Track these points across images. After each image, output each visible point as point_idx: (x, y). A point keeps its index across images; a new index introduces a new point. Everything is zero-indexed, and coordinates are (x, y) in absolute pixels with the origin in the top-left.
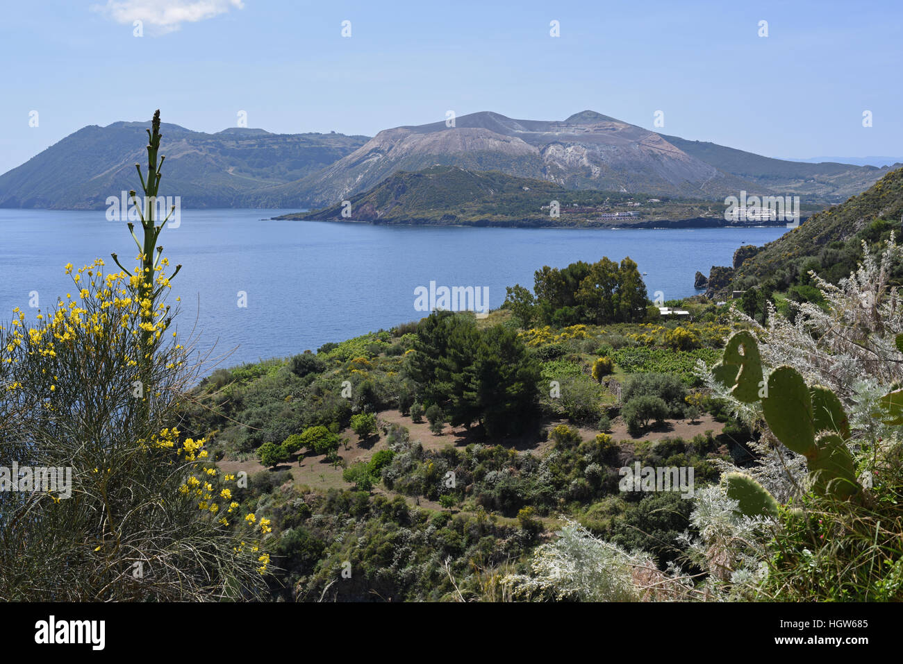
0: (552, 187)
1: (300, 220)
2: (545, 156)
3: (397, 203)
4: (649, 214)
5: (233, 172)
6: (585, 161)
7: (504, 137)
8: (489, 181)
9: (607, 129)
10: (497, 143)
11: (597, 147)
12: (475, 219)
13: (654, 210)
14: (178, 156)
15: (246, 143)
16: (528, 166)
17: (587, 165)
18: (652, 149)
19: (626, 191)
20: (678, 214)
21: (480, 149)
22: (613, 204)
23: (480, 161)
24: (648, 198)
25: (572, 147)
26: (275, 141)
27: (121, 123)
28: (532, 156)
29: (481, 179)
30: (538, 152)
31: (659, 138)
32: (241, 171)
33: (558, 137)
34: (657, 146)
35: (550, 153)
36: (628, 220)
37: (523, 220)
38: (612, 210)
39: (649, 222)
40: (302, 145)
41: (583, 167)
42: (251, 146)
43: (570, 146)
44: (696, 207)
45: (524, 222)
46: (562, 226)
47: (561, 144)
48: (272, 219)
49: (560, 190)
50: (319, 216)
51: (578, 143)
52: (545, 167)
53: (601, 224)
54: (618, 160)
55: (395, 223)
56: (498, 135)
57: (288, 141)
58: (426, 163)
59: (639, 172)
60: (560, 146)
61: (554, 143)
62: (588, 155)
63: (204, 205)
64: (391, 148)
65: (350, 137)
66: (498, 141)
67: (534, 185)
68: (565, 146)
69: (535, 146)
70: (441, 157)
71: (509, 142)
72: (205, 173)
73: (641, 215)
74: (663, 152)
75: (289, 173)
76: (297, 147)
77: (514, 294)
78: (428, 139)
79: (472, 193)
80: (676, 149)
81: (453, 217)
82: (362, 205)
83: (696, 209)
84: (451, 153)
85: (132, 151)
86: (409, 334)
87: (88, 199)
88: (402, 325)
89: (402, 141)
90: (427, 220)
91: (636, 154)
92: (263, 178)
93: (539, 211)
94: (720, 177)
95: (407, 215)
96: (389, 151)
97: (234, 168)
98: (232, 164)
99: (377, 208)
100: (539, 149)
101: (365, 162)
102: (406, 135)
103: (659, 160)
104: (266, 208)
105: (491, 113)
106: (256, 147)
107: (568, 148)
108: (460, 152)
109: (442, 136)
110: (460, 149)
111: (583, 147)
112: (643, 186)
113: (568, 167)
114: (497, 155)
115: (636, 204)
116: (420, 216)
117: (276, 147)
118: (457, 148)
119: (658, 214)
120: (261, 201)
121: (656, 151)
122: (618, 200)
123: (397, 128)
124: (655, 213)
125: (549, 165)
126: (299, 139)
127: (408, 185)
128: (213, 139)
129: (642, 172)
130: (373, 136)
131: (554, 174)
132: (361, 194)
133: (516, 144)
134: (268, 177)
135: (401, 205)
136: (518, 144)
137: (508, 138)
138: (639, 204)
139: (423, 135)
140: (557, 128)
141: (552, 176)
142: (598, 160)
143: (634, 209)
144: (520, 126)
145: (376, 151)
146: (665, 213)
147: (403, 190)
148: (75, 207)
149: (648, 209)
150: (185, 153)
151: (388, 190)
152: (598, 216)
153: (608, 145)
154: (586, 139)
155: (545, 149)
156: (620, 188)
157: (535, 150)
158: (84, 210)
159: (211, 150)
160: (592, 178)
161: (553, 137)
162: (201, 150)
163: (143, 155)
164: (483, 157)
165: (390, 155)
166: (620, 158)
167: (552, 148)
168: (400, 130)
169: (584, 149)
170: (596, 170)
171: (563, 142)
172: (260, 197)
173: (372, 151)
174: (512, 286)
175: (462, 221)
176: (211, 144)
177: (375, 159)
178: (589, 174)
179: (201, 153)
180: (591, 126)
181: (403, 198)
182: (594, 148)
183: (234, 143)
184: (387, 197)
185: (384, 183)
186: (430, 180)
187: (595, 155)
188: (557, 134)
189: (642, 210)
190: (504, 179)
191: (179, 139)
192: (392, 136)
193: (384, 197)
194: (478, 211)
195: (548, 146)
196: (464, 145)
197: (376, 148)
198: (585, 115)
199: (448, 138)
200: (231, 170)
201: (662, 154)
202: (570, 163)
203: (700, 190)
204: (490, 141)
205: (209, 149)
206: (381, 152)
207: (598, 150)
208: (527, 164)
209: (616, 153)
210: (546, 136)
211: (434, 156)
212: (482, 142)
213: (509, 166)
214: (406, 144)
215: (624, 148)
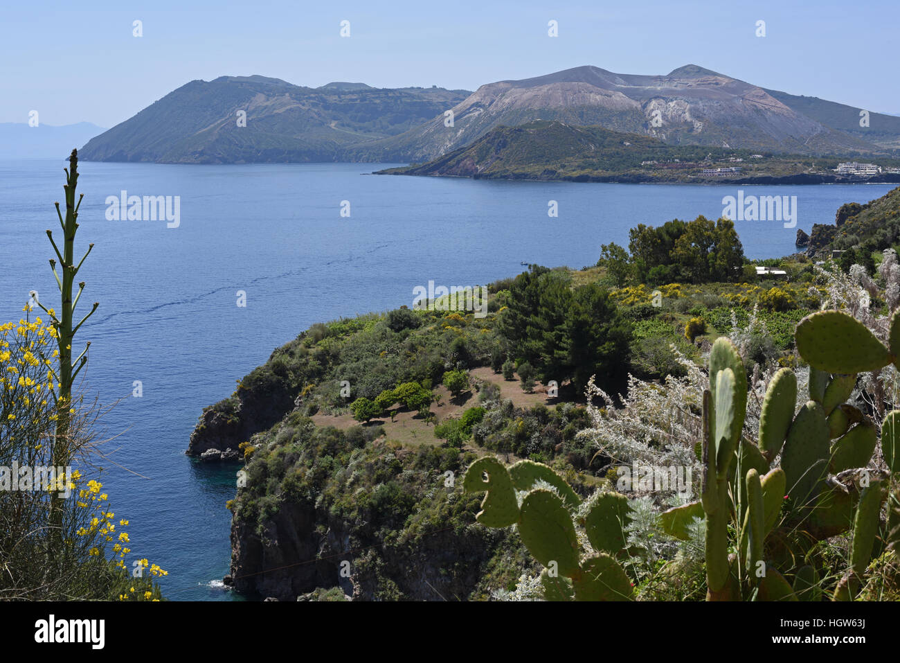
0: (653, 142)
1: (402, 174)
2: (647, 110)
3: (499, 158)
4: (751, 170)
5: (335, 126)
6: (687, 116)
7: (603, 91)
8: (590, 136)
9: (710, 84)
10: (598, 97)
11: (700, 102)
12: (575, 174)
13: (756, 165)
14: (282, 110)
15: (348, 97)
16: (630, 121)
17: (689, 120)
18: (757, 104)
19: (728, 146)
20: (780, 170)
21: (582, 104)
22: (715, 159)
23: (581, 115)
24: (751, 154)
25: (675, 102)
26: (377, 95)
27: (225, 78)
28: (633, 111)
29: (581, 134)
30: (640, 106)
31: (764, 92)
32: (343, 125)
33: (661, 92)
34: (761, 101)
35: (652, 108)
36: (729, 176)
37: (624, 175)
38: (713, 165)
39: (751, 178)
40: (403, 100)
41: (686, 122)
42: (353, 100)
43: (672, 101)
44: (800, 163)
45: (625, 178)
46: (663, 181)
47: (664, 98)
48: (374, 173)
49: (662, 145)
50: (419, 170)
51: (681, 97)
52: (646, 122)
53: (703, 180)
54: (721, 115)
55: (495, 178)
56: (599, 89)
57: (390, 95)
58: (526, 118)
59: (742, 127)
60: (662, 100)
61: (656, 98)
62: (690, 110)
63: (307, 158)
64: (491, 103)
65: (452, 91)
66: (600, 96)
67: (635, 139)
68: (667, 100)
69: (637, 100)
70: (542, 112)
71: (611, 96)
72: (308, 128)
73: (744, 171)
74: (767, 108)
75: (391, 127)
76: (399, 102)
77: (609, 252)
78: (528, 94)
79: (572, 148)
80: (780, 104)
81: (553, 172)
82: (462, 160)
83: (799, 165)
84: (552, 108)
85: (236, 106)
86: (504, 291)
87: (194, 153)
88: (497, 282)
89: (502, 96)
90: (527, 175)
91: (739, 109)
92: (365, 132)
93: (640, 166)
94: (826, 133)
95: (508, 170)
96: (490, 105)
97: (336, 122)
98: (335, 119)
99: (477, 163)
100: (641, 104)
101: (466, 117)
102: (507, 90)
103: (762, 115)
104: (368, 162)
105: (594, 68)
106: (358, 101)
107: (670, 103)
108: (561, 106)
109: (543, 91)
110: (561, 103)
111: (685, 101)
112: (746, 141)
113: (671, 122)
114: (598, 109)
115: (738, 160)
116: (521, 171)
117: (378, 101)
118: (558, 102)
119: (763, 170)
120: (362, 155)
121: (760, 106)
122: (720, 156)
123: (498, 83)
124: (758, 169)
125: (650, 120)
126: (401, 93)
127: (509, 140)
128: (316, 93)
129: (745, 127)
130: (474, 90)
131: (656, 129)
132: (462, 149)
133: (618, 99)
134: (369, 131)
135: (502, 159)
136: (620, 99)
137: (610, 92)
138: (741, 160)
139: (524, 90)
140: (659, 82)
141: (654, 131)
142: (701, 115)
143: (736, 164)
144: (623, 82)
145: (477, 105)
146: (768, 169)
147: (504, 145)
148: (181, 160)
149: (751, 165)
150: (288, 107)
151: (489, 145)
152: (699, 171)
153: (711, 100)
154: (689, 94)
155: (647, 103)
156: (722, 144)
157: (636, 104)
158: (189, 164)
159: (314, 105)
160: (694, 133)
161: (655, 91)
162: (304, 105)
164: (583, 111)
165: (491, 109)
166: (722, 112)
167: (654, 102)
168: (502, 85)
169: (686, 103)
170: (698, 125)
171: (664, 97)
172: (362, 152)
173: (473, 106)
174: (607, 244)
175: (562, 176)
176: (314, 98)
177: (476, 113)
178: (691, 129)
179: (303, 108)
180: (694, 80)
181: (503, 153)
182: (696, 103)
183: (336, 97)
184: (488, 152)
185: (484, 137)
186: (531, 134)
187: (697, 110)
188: (659, 88)
189: (745, 165)
190: (605, 134)
191: (283, 94)
192: (494, 90)
193: (485, 152)
194: (578, 166)
195: (650, 100)
196: (565, 99)
197: (477, 103)
198: (688, 69)
199: (550, 92)
200: (333, 125)
201: (766, 109)
202: (672, 118)
203: (804, 146)
204: (592, 95)
205: (312, 103)
206: (483, 106)
207: (701, 104)
208: (629, 119)
209: (719, 108)
210: (647, 90)
211: (535, 110)
212: (583, 97)
213: (610, 121)
214: (507, 98)
215: (727, 103)
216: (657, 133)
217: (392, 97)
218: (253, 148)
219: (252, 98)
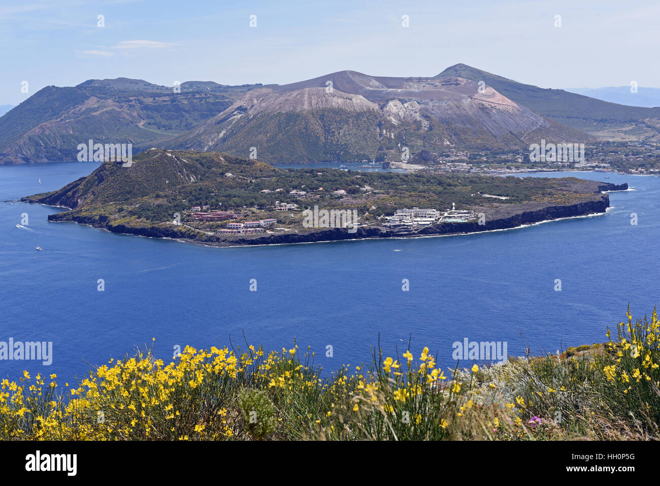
2: (382, 112)
5: (142, 126)
6: (418, 116)
7: (347, 95)
8: (195, 166)
9: (452, 84)
10: (340, 101)
11: (430, 103)
15: (161, 99)
16: (365, 121)
17: (419, 119)
18: (484, 103)
19: (449, 143)
21: (324, 107)
23: (322, 118)
25: (409, 103)
26: (185, 97)
28: (370, 112)
30: (377, 108)
31: (493, 91)
32: (149, 124)
33: (400, 94)
34: (489, 100)
35: (388, 108)
41: (415, 121)
42: (165, 101)
43: (406, 102)
47: (400, 100)
50: (48, 199)
51: (414, 99)
52: (379, 122)
53: (218, 239)
54: (448, 114)
56: (343, 93)
57: (197, 96)
59: (465, 125)
60: (398, 102)
61: (392, 99)
62: (420, 110)
64: (253, 106)
66: (342, 99)
68: (403, 102)
69: (375, 102)
71: (351, 100)
74: (493, 105)
76: (203, 102)
78: (282, 99)
80: (508, 102)
84: (297, 111)
85: (72, 108)
91: (465, 108)
92: (166, 130)
94: (545, 127)
96: (251, 108)
97: (145, 121)
98: (148, 117)
100: (379, 105)
101: (230, 119)
102: (269, 94)
103: (487, 113)
105: (352, 72)
106: (169, 103)
107: (405, 104)
108: (305, 110)
109: (293, 96)
110: (306, 107)
111: (418, 103)
112: (465, 138)
113: (402, 122)
114: (338, 112)
117: (185, 102)
118: (303, 106)
121: (486, 104)
125: (383, 120)
126: (206, 95)
127: (108, 173)
131: (386, 129)
134: (170, 129)
136: (359, 101)
137: (352, 95)
139: (280, 94)
140: (410, 83)
141: (384, 131)
142: (429, 114)
150: (105, 110)
153: (441, 100)
154: (421, 96)
155: (384, 105)
156: (443, 141)
157: (375, 107)
159: (131, 106)
160: (421, 131)
161: (396, 94)
163: (80, 111)
164: (324, 114)
165: (250, 113)
166: (449, 112)
167: (391, 104)
170: (425, 123)
171: (403, 98)
176: (131, 101)
177: (239, 116)
178: (418, 128)
180: (439, 81)
182: (427, 104)
183: (151, 100)
187: (427, 110)
188: (399, 90)
190: (212, 164)
195: (387, 101)
196: (310, 103)
197: (241, 107)
198: (457, 68)
199: (299, 96)
200: (141, 124)
201: (492, 107)
202: (404, 118)
203: (521, 141)
204: (335, 99)
205: (129, 105)
206: (245, 110)
207: (431, 104)
208: (364, 119)
209: (446, 107)
210: (390, 92)
211: (282, 114)
212: (327, 100)
213: (347, 122)
214: (264, 102)
215: (455, 103)
216: (386, 132)
217: (199, 98)
218: (55, 148)
219: (86, 101)
